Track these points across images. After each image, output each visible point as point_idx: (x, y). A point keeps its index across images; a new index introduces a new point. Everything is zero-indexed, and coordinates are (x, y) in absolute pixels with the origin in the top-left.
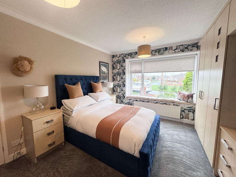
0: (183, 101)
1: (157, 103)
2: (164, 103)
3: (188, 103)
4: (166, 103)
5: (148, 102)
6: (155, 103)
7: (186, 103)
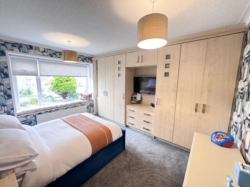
0: (86, 101)
1: (67, 108)
2: (74, 106)
3: (90, 101)
4: (75, 106)
5: (56, 110)
6: (66, 109)
7: (89, 101)
